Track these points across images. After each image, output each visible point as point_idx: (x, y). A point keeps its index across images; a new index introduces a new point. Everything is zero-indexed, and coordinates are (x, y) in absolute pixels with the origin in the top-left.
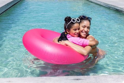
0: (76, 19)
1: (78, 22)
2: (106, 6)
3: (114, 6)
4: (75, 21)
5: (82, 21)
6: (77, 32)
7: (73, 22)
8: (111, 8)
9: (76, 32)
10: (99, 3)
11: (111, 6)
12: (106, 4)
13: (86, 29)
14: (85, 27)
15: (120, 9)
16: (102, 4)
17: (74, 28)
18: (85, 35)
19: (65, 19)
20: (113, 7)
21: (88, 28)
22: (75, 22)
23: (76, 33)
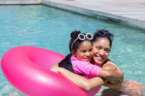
0: (87, 35)
1: (89, 39)
2: (88, 13)
3: (103, 13)
4: (85, 37)
5: (97, 39)
6: (87, 55)
7: (81, 39)
8: (98, 17)
9: (85, 55)
10: (73, 10)
11: (98, 14)
12: (87, 10)
13: (102, 52)
14: (100, 48)
15: (115, 18)
16: (79, 11)
17: (81, 49)
18: (100, 60)
19: (72, 34)
20: (101, 14)
21: (107, 50)
22: (83, 39)
23: (85, 57)
